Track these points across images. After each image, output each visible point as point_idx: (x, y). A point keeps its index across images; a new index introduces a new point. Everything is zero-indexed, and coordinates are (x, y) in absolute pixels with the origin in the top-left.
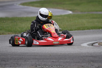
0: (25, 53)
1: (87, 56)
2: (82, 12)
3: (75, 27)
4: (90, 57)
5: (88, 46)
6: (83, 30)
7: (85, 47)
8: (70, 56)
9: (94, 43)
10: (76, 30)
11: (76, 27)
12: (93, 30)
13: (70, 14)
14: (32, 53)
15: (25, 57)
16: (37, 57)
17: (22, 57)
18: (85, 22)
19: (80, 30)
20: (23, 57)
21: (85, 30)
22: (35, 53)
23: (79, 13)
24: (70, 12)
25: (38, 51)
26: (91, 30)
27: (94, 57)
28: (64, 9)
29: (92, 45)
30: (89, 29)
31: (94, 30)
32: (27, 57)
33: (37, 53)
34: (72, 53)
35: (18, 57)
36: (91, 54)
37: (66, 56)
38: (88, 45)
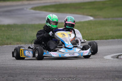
0: (37, 67)
1: (110, 71)
2: (105, 18)
3: (96, 36)
4: (115, 72)
5: (112, 59)
6: (106, 39)
7: (108, 59)
8: (91, 70)
9: (120, 55)
10: (98, 39)
11: (98, 36)
12: (118, 39)
13: (91, 21)
14: (45, 67)
15: (37, 72)
16: (51, 72)
17: (33, 72)
18: (109, 30)
19: (103, 40)
20: (35, 72)
21: (108, 39)
22: (48, 67)
23: (102, 19)
24: (91, 18)
25: (52, 65)
26: (116, 40)
27: (120, 71)
28: (83, 14)
29: (117, 57)
30: (114, 39)
31: (120, 39)
32: (39, 72)
33: (51, 67)
34: (94, 67)
35: (28, 71)
36: (116, 68)
37: (85, 70)
38: (113, 57)
